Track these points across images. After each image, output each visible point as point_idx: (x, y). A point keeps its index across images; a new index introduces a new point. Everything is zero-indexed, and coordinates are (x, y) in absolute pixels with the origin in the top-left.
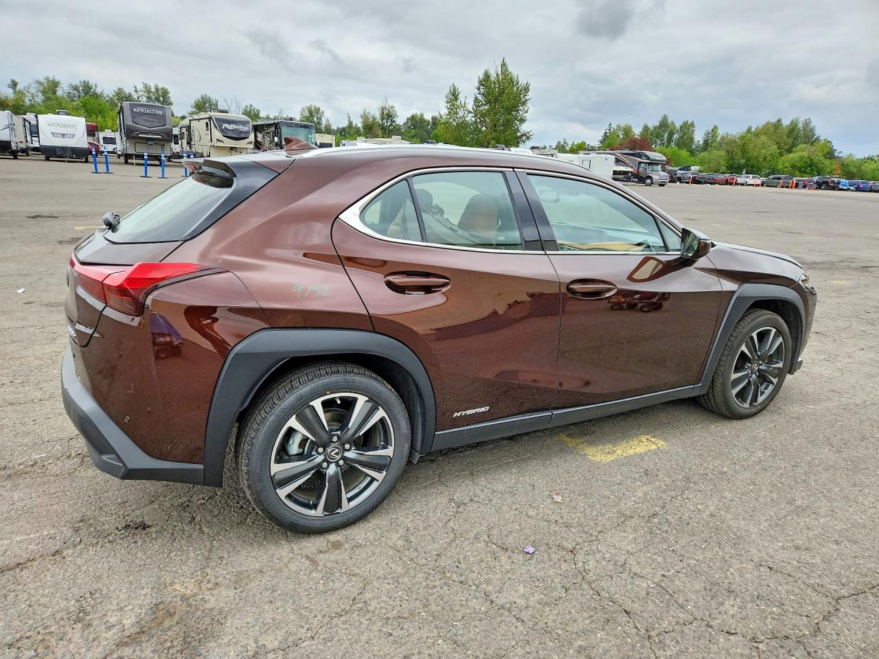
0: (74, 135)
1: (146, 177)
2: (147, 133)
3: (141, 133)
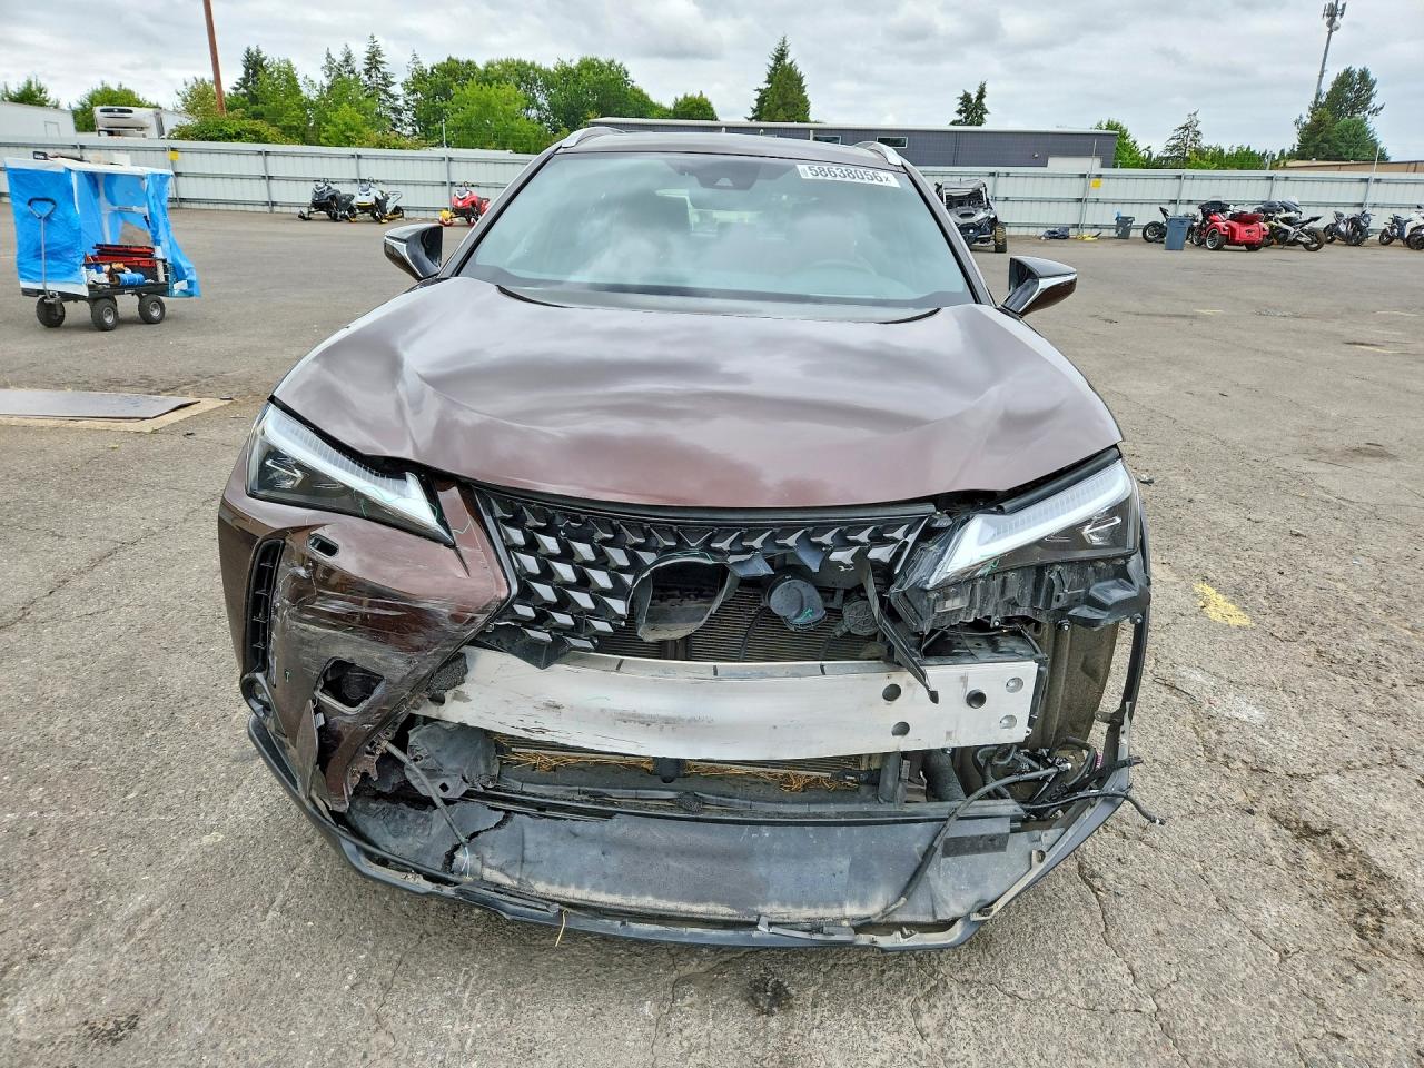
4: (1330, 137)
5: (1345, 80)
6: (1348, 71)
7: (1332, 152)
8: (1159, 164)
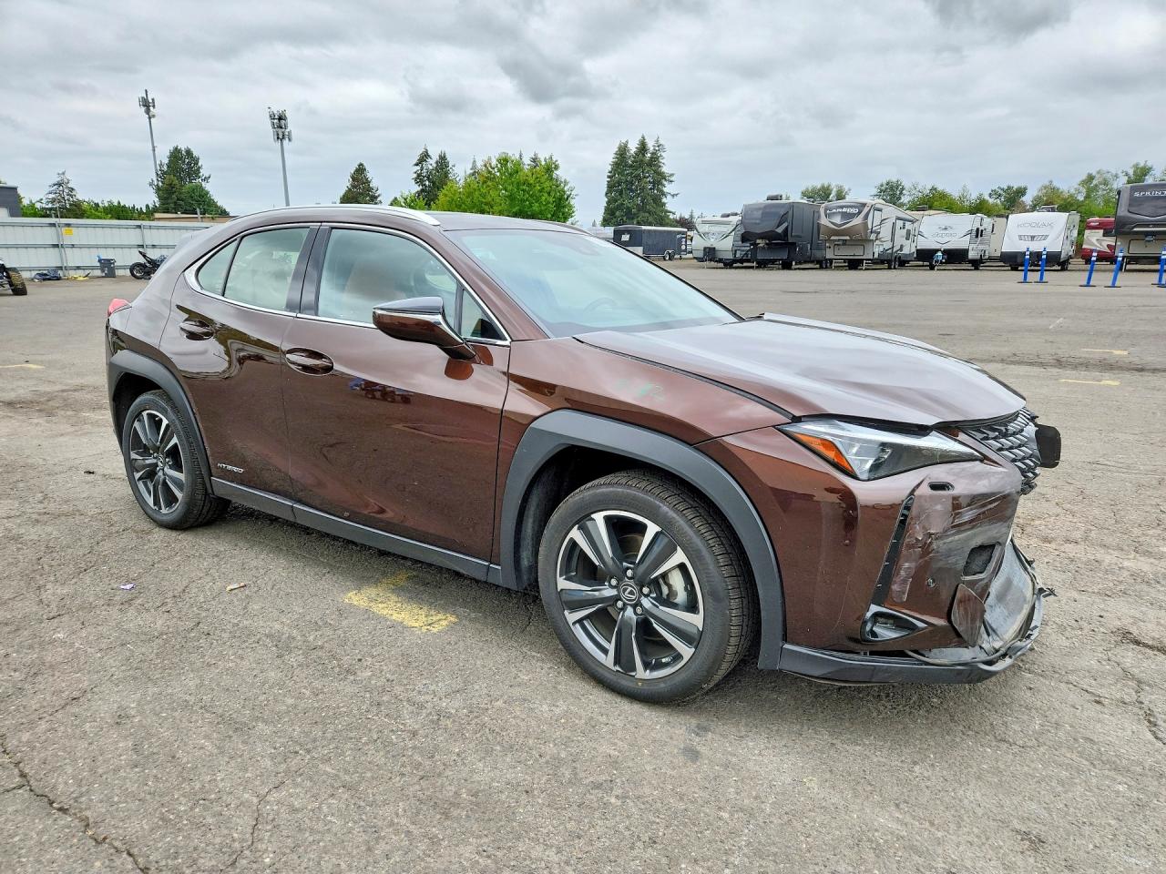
0: (1047, 236)
1: (1088, 285)
2: (1148, 226)
3: (1135, 227)
4: (183, 196)
5: (176, 155)
6: (176, 148)
7: (188, 208)
8: (45, 213)
